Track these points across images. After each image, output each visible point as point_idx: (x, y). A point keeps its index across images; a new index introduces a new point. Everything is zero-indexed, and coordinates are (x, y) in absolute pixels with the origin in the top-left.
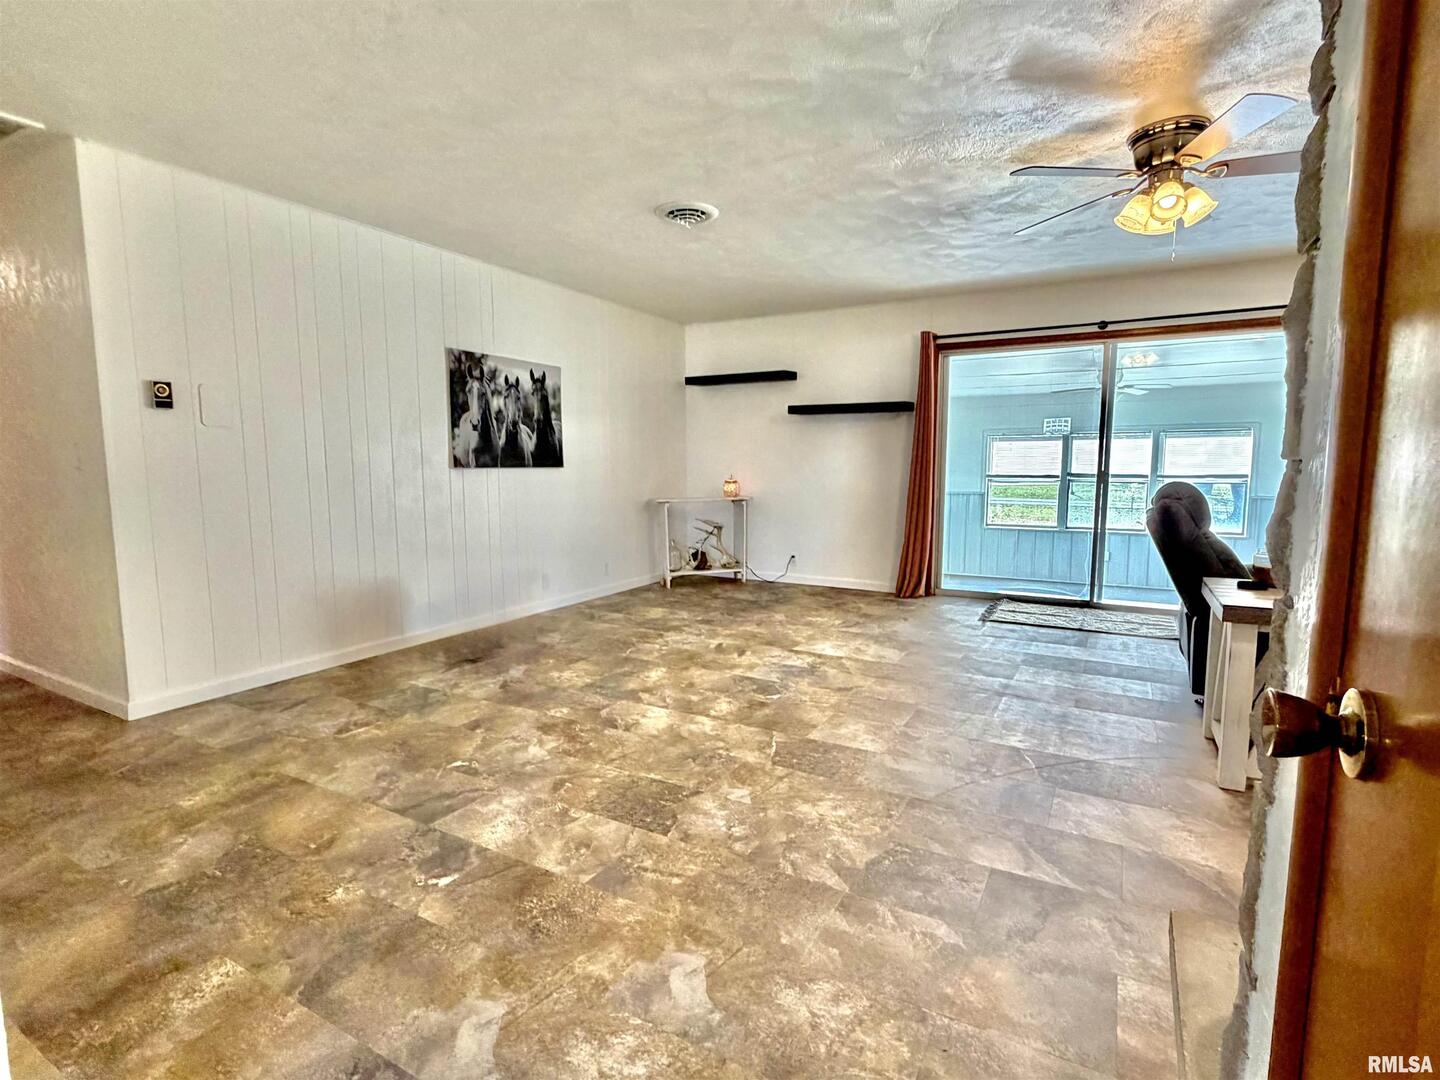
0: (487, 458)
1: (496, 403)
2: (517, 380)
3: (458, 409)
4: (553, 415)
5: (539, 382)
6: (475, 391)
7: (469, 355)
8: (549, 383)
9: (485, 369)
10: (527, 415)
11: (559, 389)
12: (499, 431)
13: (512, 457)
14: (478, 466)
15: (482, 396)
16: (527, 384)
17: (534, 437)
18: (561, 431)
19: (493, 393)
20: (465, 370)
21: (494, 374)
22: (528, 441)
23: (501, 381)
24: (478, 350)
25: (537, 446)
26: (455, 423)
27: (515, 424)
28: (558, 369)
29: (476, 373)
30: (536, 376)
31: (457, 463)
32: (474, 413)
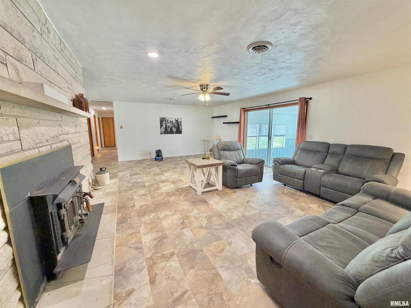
0: (166, 133)
1: (168, 125)
2: (172, 121)
3: (161, 126)
4: (180, 126)
5: (177, 121)
6: (164, 123)
7: (163, 118)
8: (179, 121)
9: (166, 120)
10: (174, 126)
11: (181, 122)
12: (169, 129)
13: (171, 132)
14: (165, 134)
15: (166, 124)
16: (174, 121)
17: (176, 129)
18: (181, 128)
19: (167, 123)
20: (162, 120)
21: (168, 120)
22: (174, 130)
23: (169, 121)
24: (165, 117)
25: (176, 131)
26: (161, 128)
27: (172, 127)
28: (181, 118)
29: (164, 120)
30: (176, 120)
31: (161, 134)
32: (164, 126)
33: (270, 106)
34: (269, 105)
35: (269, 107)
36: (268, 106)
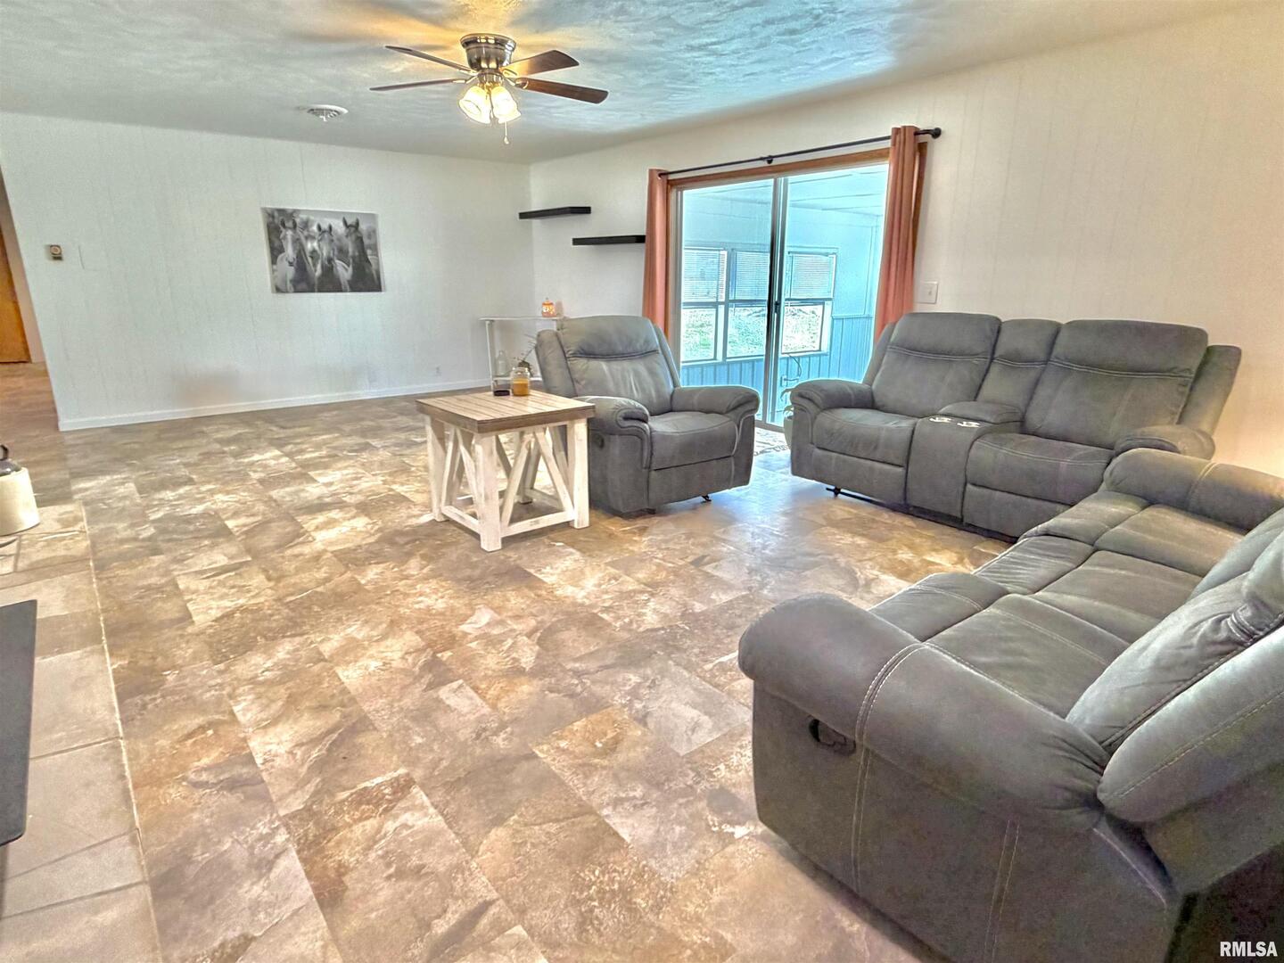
0: (303, 285)
1: (310, 246)
2: (330, 228)
3: (275, 251)
4: (369, 252)
5: (353, 228)
6: (289, 237)
7: (281, 211)
8: (363, 227)
9: (298, 220)
10: (342, 252)
11: (374, 231)
12: (315, 265)
13: (329, 283)
14: (296, 291)
15: (296, 241)
16: (339, 228)
17: (350, 270)
18: (378, 264)
19: (307, 238)
20: (278, 224)
21: (306, 225)
22: (344, 272)
23: (315, 228)
24: (289, 207)
25: (354, 275)
26: (274, 261)
27: (330, 260)
28: (372, 217)
29: (289, 224)
30: (349, 222)
31: (278, 290)
32: (290, 252)
33: (776, 162)
34: (770, 159)
35: (771, 167)
36: (765, 164)
